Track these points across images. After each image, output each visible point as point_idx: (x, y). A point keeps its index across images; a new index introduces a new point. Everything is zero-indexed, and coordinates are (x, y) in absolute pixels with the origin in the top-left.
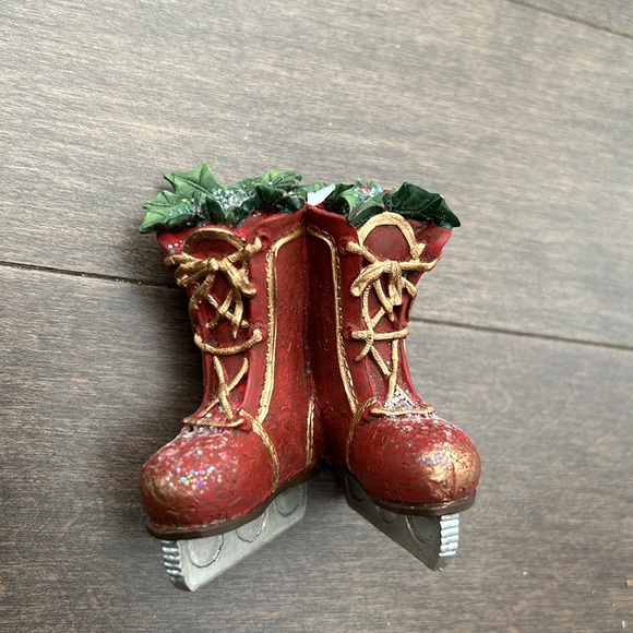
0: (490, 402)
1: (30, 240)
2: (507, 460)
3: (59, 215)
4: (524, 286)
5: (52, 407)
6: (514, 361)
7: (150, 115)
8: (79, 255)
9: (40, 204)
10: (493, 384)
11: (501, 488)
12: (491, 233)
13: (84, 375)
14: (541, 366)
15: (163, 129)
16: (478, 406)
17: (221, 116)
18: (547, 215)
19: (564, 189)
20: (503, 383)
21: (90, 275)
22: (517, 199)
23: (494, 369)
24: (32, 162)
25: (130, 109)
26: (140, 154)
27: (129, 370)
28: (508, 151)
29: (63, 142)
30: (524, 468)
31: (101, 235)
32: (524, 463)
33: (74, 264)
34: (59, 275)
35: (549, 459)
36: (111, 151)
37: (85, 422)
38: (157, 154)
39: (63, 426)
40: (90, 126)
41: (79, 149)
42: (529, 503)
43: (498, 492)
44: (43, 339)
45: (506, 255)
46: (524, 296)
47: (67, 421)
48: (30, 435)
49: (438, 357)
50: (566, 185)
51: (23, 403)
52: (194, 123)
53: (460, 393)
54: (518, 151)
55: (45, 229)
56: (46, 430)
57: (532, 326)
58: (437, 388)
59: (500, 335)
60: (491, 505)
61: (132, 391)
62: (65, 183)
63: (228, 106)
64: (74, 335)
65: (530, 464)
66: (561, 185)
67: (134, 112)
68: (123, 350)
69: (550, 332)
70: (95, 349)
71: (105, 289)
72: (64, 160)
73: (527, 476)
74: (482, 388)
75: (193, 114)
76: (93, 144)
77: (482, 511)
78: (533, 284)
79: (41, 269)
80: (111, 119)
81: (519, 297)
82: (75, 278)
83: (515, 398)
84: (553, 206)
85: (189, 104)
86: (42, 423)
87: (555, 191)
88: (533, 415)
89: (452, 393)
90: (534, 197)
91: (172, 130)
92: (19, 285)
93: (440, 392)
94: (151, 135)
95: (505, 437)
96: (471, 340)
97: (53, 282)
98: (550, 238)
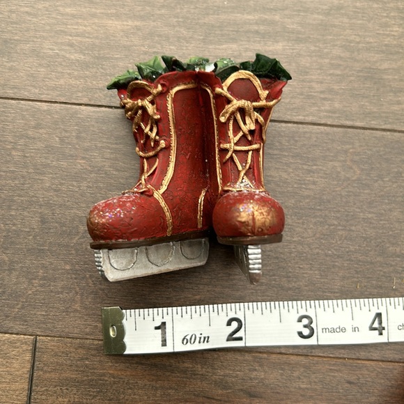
0: (343, 173)
1: (54, 89)
2: (358, 210)
3: (69, 74)
4: (367, 97)
5: (67, 176)
6: (361, 146)
7: (118, 16)
8: (80, 94)
9: (59, 69)
10: (345, 161)
11: (353, 228)
12: (340, 65)
13: (83, 158)
14: (382, 149)
15: (125, 23)
16: (334, 176)
17: (159, 12)
18: (383, 52)
19: (396, 34)
20: (352, 161)
21: (86, 105)
22: (358, 43)
23: (346, 152)
24: (55, 48)
25: (107, 15)
26: (112, 38)
27: (108, 156)
28: (351, 13)
29: (71, 36)
30: (370, 216)
31: (92, 83)
32: (370, 213)
33: (78, 100)
34: (69, 106)
35: (390, 210)
36: (97, 38)
37: (84, 184)
38: (122, 37)
39: (73, 186)
40: (85, 26)
41: (79, 39)
42: (376, 239)
43: (350, 230)
44: (62, 140)
45: (352, 78)
46: (367, 104)
47: (75, 183)
48: (55, 191)
49: (304, 145)
50: (396, 31)
51: (52, 174)
52: (142, 18)
53: (320, 167)
54: (359, 13)
55: (62, 82)
56: (64, 188)
57: (374, 124)
58: (304, 164)
59: (349, 130)
60: (345, 238)
61: (110, 167)
62: (72, 57)
63: (163, 6)
64: (78, 137)
65: (374, 213)
66: (392, 31)
67: (109, 16)
68: (105, 145)
69: (388, 127)
70: (89, 144)
71: (94, 112)
72: (71, 45)
73: (373, 221)
74: (337, 164)
75: (142, 13)
76: (87, 35)
77: (339, 243)
78: (374, 96)
79: (61, 103)
80: (96, 21)
81: (363, 105)
82: (78, 107)
83: (362, 170)
84: (386, 45)
85: (140, 8)
86: (61, 184)
87: (388, 35)
88: (377, 181)
89: (315, 167)
90: (372, 40)
91: (130, 23)
92: (48, 112)
93: (305, 167)
94: (119, 27)
95: (355, 196)
96: (328, 134)
97: (67, 109)
98: (385, 65)
